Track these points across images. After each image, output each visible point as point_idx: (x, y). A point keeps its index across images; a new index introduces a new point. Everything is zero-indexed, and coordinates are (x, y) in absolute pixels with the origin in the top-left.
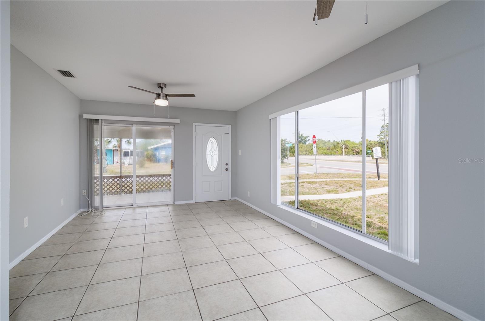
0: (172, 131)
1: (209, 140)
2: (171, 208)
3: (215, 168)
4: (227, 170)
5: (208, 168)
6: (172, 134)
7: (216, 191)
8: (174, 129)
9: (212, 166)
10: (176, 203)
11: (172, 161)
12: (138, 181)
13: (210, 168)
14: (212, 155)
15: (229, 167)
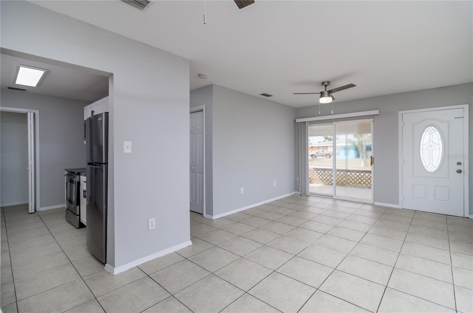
0: (371, 124)
1: (426, 130)
2: (369, 208)
3: (436, 168)
4: (459, 171)
5: (423, 167)
6: (372, 127)
7: (438, 200)
8: (373, 121)
9: (431, 165)
10: (376, 203)
11: (371, 156)
12: (338, 175)
13: (426, 168)
14: (431, 151)
15: (465, 168)
